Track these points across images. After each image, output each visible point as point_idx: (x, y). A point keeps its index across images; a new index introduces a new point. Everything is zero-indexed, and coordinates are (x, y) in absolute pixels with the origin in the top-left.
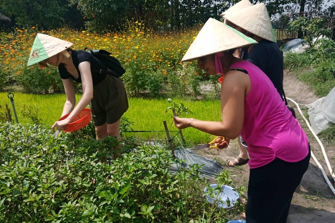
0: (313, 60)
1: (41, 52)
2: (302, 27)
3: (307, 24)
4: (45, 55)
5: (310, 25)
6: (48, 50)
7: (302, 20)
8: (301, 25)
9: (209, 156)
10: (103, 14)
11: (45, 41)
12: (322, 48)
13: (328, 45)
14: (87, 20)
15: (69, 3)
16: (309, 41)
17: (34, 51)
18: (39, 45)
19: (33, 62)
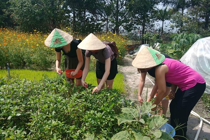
1: (62, 40)
2: (149, 38)
3: (151, 36)
4: (65, 42)
5: (153, 37)
8: (148, 37)
10: (30, 22)
12: (161, 49)
13: (164, 47)
14: (16, 25)
15: (4, 13)
16: (153, 45)
17: (56, 39)
18: (59, 36)
19: (57, 46)
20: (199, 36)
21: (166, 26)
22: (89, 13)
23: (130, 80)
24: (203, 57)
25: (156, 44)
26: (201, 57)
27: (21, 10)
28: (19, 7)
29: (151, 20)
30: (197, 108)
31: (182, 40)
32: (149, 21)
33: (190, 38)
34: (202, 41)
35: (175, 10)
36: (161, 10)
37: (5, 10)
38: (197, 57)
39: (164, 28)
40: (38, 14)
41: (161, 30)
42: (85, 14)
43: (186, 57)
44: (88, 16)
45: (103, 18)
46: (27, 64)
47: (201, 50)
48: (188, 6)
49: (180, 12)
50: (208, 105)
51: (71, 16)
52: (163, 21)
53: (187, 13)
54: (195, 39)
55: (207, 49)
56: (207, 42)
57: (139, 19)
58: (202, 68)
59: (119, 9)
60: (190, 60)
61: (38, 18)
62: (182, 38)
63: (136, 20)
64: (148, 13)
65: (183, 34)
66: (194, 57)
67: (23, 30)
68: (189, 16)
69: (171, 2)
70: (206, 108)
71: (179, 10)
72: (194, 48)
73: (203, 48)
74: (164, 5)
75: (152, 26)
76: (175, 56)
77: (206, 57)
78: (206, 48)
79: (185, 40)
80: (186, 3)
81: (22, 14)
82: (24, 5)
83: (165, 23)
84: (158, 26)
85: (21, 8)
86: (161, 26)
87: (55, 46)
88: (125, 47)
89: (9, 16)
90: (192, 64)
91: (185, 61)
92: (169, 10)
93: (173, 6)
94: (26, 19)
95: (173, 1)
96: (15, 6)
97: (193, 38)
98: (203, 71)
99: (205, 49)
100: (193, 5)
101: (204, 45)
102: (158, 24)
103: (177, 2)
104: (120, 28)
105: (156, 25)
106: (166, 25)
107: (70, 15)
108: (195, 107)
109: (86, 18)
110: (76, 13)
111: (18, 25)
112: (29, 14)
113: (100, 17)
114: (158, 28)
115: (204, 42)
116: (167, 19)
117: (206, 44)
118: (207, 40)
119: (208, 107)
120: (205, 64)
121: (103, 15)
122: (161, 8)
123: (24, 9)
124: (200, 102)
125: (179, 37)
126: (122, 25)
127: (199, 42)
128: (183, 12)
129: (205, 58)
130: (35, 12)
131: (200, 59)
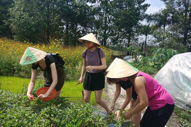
0: (138, 66)
1: (33, 58)
2: (132, 50)
3: (134, 49)
4: (35, 60)
5: (136, 50)
6: (36, 57)
7: (132, 47)
8: (132, 49)
9: (102, 110)
10: (26, 32)
11: (33, 52)
12: (142, 61)
13: (145, 60)
14: (14, 34)
15: (4, 24)
16: (135, 57)
17: (27, 57)
18: (30, 54)
19: (27, 63)
20: (176, 52)
21: (149, 41)
22: (80, 26)
23: (111, 90)
24: (178, 72)
25: (138, 56)
26: (177, 72)
27: (19, 22)
28: (17, 19)
29: (136, 34)
30: (171, 122)
31: (160, 54)
32: (133, 35)
33: (168, 53)
34: (178, 57)
35: (158, 26)
36: (145, 26)
37: (5, 21)
38: (173, 72)
39: (147, 41)
40: (34, 26)
41: (144, 44)
42: (76, 26)
43: (162, 71)
44: (80, 28)
45: (93, 31)
46: (16, 71)
47: (177, 65)
48: (169, 23)
49: (162, 28)
50: (181, 120)
51: (65, 28)
52: (146, 35)
53: (168, 29)
54: (172, 55)
55: (182, 65)
56: (182, 58)
57: (125, 33)
58: (176, 82)
59: (107, 24)
60: (167, 74)
61: (34, 29)
62: (160, 52)
63: (122, 34)
64: (134, 28)
65: (162, 49)
66: (170, 71)
67: (20, 39)
68: (170, 32)
69: (154, 19)
70: (179, 123)
71: (161, 26)
72: (170, 63)
73: (178, 64)
74: (148, 21)
75: (137, 39)
76: (155, 68)
77: (181, 73)
78: (181, 63)
79: (163, 54)
80: (168, 20)
81: (20, 25)
82: (22, 17)
83: (148, 37)
84: (142, 40)
85: (20, 20)
86: (144, 40)
87: (26, 63)
88: (109, 58)
89: (8, 26)
90: (168, 78)
91: (162, 75)
92: (152, 26)
93: (156, 23)
94: (23, 29)
95: (155, 18)
96: (14, 18)
97: (170, 53)
98: (177, 85)
99: (180, 65)
100: (173, 23)
101: (179, 61)
102: (142, 38)
103: (159, 19)
104: (107, 40)
105: (140, 39)
106: (149, 39)
107: (63, 27)
108: (169, 121)
109: (78, 30)
110: (69, 25)
111: (16, 35)
112: (26, 25)
113: (90, 30)
114: (142, 41)
115: (179, 57)
116: (150, 34)
117: (181, 60)
118: (182, 56)
119: (182, 122)
120: (179, 79)
121: (93, 28)
122: (144, 25)
123: (22, 21)
124: (174, 116)
125: (157, 52)
126: (110, 38)
127: (175, 58)
128: (164, 28)
129: (179, 73)
130: (31, 23)
131: (175, 74)
